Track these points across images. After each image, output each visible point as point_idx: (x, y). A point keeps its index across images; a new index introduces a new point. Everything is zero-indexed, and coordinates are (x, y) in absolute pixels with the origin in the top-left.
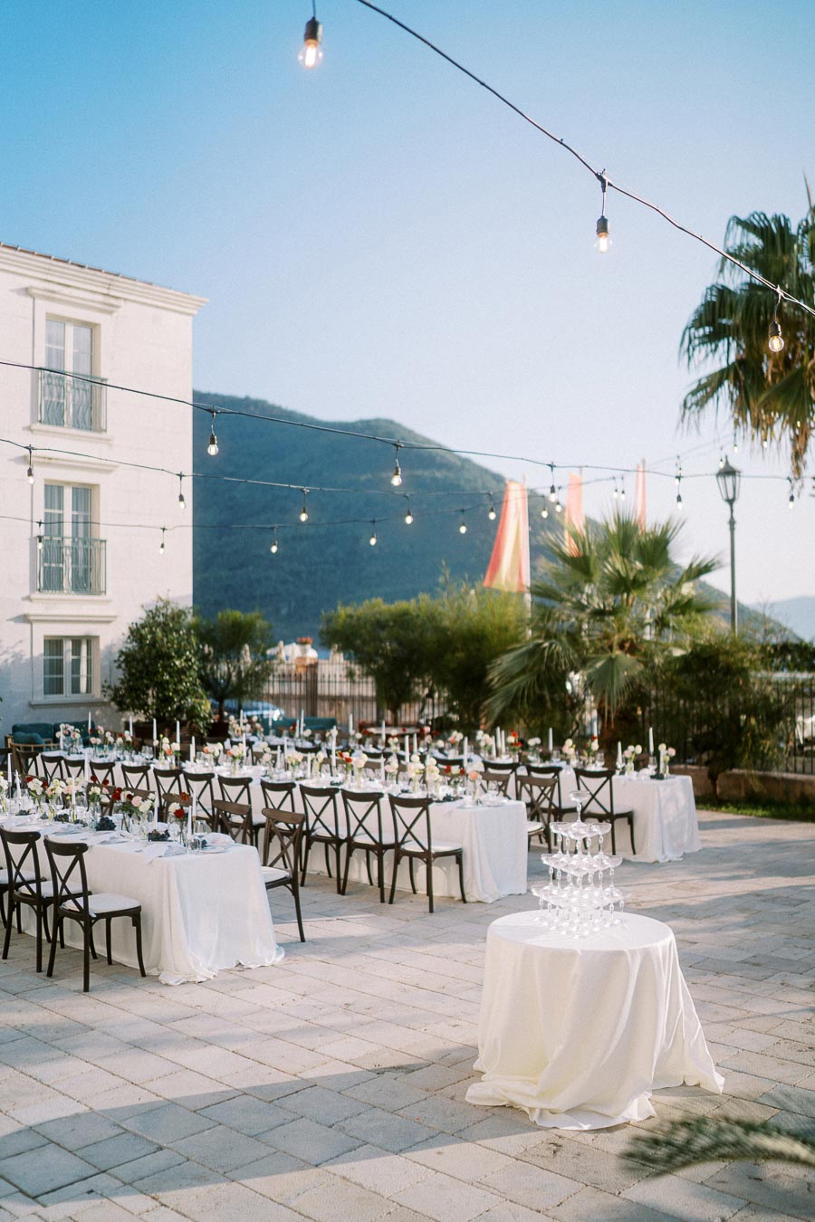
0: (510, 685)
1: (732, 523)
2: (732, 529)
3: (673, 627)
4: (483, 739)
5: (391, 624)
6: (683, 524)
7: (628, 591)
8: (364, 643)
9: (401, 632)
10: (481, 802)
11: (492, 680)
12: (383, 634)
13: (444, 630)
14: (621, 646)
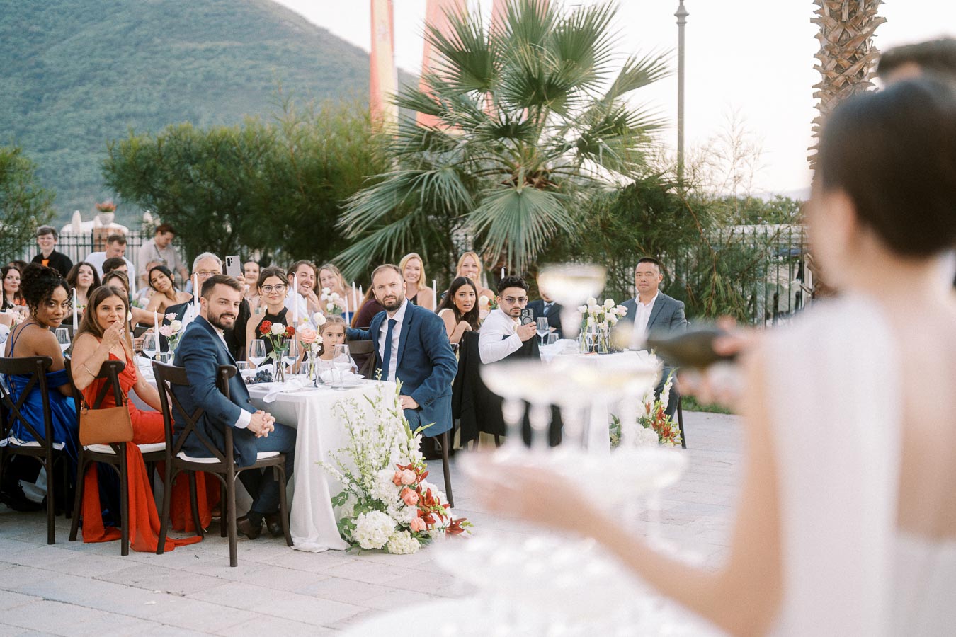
0: (371, 238)
1: (681, 15)
2: (681, 24)
3: (605, 151)
4: (330, 298)
5: (205, 155)
6: (614, 13)
7: (539, 101)
8: (167, 182)
9: (221, 168)
10: (322, 382)
11: (346, 226)
12: (193, 171)
13: (279, 166)
14: (530, 177)
